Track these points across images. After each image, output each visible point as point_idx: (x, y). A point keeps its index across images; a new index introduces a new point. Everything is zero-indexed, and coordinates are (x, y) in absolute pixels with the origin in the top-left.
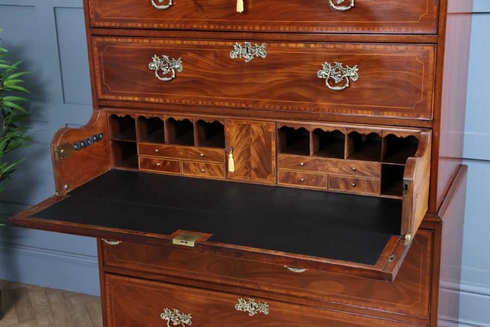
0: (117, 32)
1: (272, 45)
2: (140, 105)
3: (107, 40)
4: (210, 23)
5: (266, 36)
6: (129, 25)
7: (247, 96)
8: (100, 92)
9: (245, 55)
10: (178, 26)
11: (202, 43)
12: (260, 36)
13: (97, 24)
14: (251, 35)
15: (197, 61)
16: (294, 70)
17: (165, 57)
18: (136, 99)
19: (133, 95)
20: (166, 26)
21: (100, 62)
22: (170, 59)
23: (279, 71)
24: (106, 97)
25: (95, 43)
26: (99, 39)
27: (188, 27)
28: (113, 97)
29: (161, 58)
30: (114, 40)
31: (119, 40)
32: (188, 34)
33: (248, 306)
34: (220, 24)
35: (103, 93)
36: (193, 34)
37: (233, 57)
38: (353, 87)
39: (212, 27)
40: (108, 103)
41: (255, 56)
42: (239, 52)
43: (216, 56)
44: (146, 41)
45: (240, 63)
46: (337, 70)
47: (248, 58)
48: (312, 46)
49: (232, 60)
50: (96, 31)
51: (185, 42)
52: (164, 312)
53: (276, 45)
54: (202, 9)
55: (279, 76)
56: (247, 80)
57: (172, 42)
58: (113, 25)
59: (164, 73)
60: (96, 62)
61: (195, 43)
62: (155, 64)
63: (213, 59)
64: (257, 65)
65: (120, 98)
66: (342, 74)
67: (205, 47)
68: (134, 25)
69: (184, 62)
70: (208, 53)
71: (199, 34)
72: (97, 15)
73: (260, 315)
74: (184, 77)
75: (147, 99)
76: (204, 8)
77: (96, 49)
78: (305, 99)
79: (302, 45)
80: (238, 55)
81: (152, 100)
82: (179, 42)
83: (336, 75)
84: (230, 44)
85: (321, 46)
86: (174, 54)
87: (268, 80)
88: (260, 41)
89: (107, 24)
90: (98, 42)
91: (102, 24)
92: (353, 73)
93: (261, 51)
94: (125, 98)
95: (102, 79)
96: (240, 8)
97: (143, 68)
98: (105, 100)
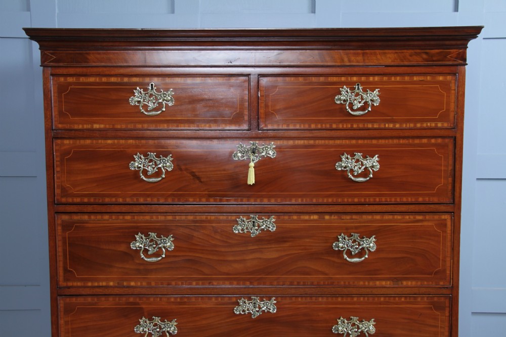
0: (90, 209)
1: (282, 217)
2: (116, 291)
3: (76, 218)
4: (210, 196)
5: (275, 209)
6: (107, 200)
8: (61, 278)
9: (251, 229)
10: (170, 201)
12: (268, 209)
13: (64, 200)
14: (258, 208)
15: (192, 237)
16: (308, 243)
17: (153, 235)
18: (111, 284)
19: (108, 280)
20: (155, 200)
21: (64, 243)
22: (159, 236)
23: (291, 244)
24: (70, 284)
25: (60, 222)
26: (65, 217)
28: (79, 284)
29: (147, 235)
30: (86, 217)
31: (93, 217)
32: (182, 208)
34: (222, 197)
35: (66, 279)
37: (236, 232)
38: (372, 258)
40: (72, 291)
41: (262, 230)
42: (245, 226)
43: (215, 231)
44: (128, 217)
45: (244, 239)
46: (354, 241)
47: (255, 232)
48: (327, 217)
49: (236, 235)
50: (61, 208)
51: (178, 218)
53: (286, 217)
54: (201, 182)
55: (291, 251)
56: (252, 256)
57: (161, 218)
58: (86, 200)
59: (149, 253)
60: (59, 244)
61: (191, 218)
62: (139, 243)
63: (213, 234)
64: (265, 239)
65: (90, 284)
66: (359, 245)
67: (202, 221)
68: (114, 200)
69: (176, 239)
70: (206, 228)
71: (195, 208)
72: (64, 190)
74: (175, 257)
75: (125, 284)
76: (202, 180)
77: (59, 229)
78: (318, 272)
79: (315, 217)
80: (243, 230)
81: (133, 284)
82: (170, 218)
83: (353, 246)
84: (233, 217)
85: (336, 217)
86: (163, 231)
87: (277, 255)
88: (269, 214)
89: (78, 200)
90: (63, 221)
91: (70, 200)
92: (371, 244)
93: (270, 224)
94: (96, 284)
95: (65, 263)
96: (251, 180)
97: (122, 248)
98: (69, 288)
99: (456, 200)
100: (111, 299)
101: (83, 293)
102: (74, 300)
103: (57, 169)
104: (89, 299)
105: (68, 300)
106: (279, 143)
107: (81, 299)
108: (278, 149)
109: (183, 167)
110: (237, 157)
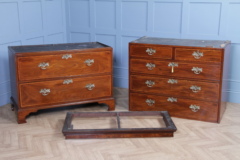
0: (137, 74)
1: (179, 80)
2: (142, 92)
3: (135, 76)
4: (163, 74)
5: (177, 78)
6: (141, 72)
7: (172, 92)
8: (131, 88)
9: (172, 82)
10: (154, 74)
11: (160, 78)
12: (176, 78)
13: (132, 72)
14: (173, 77)
15: (158, 82)
16: (185, 86)
18: (141, 91)
19: (140, 90)
20: (151, 74)
21: (132, 81)
22: (152, 82)
23: (181, 86)
24: (133, 90)
25: (131, 76)
26: (132, 75)
27: (157, 74)
28: (135, 90)
29: (149, 81)
30: (136, 76)
31: (138, 76)
32: (157, 76)
34: (166, 74)
35: (132, 89)
36: (158, 76)
38: (199, 91)
39: (163, 75)
40: (133, 91)
41: (174, 83)
42: (170, 81)
43: (164, 81)
44: (145, 77)
45: (170, 84)
46: (195, 87)
48: (189, 81)
49: (168, 83)
50: (132, 73)
51: (156, 78)
54: (161, 70)
55: (180, 88)
56: (172, 88)
57: (152, 77)
58: (136, 72)
59: (149, 85)
60: (131, 81)
61: (158, 78)
62: (147, 82)
63: (163, 82)
64: (174, 85)
65: (137, 90)
66: (197, 88)
68: (142, 73)
69: (155, 82)
70: (162, 81)
71: (160, 76)
72: (132, 69)
74: (155, 86)
75: (144, 91)
77: (131, 78)
78: (187, 94)
79: (187, 81)
80: (170, 82)
81: (146, 91)
82: (154, 78)
84: (168, 79)
85: (191, 81)
86: (153, 80)
87: (178, 88)
88: (176, 79)
89: (135, 72)
90: (132, 76)
91: (133, 72)
92: (199, 89)
93: (176, 81)
94: (138, 90)
95: (132, 85)
96: (173, 72)
97: (144, 83)
98: (132, 90)
99: (221, 80)
100: (141, 94)
101: (135, 92)
102: (133, 93)
103: (131, 65)
104: (137, 94)
105: (132, 93)
106: (179, 63)
107: (135, 94)
108: (179, 65)
109: (157, 67)
110: (169, 65)
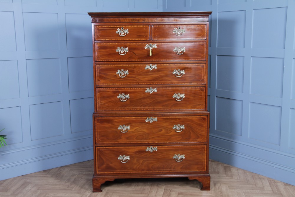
1: (158, 65)
2: (112, 86)
3: (101, 65)
4: (139, 59)
6: (110, 60)
7: (149, 81)
8: (97, 83)
10: (127, 60)
12: (155, 62)
13: (98, 60)
14: (152, 62)
15: (133, 71)
17: (123, 70)
18: (111, 84)
20: (123, 60)
21: (98, 73)
23: (161, 72)
24: (100, 84)
25: (96, 66)
26: (98, 65)
27: (131, 60)
28: (102, 84)
29: (121, 70)
30: (104, 65)
31: (106, 65)
32: (131, 62)
33: (150, 149)
34: (141, 59)
36: (133, 62)
37: (146, 69)
38: (183, 76)
39: (139, 60)
40: (100, 86)
41: (153, 68)
42: (148, 67)
43: (140, 69)
44: (116, 65)
45: (148, 71)
46: (179, 71)
47: (151, 69)
48: (171, 65)
50: (97, 63)
51: (130, 65)
52: (119, 157)
53: (160, 65)
55: (161, 74)
57: (125, 65)
58: (104, 60)
59: (122, 75)
60: (96, 73)
61: (133, 65)
62: (119, 72)
64: (154, 71)
65: (105, 84)
66: (180, 73)
67: (136, 66)
68: (112, 60)
69: (129, 71)
70: (137, 68)
73: (154, 152)
74: (129, 76)
75: (115, 84)
76: (136, 55)
77: (96, 69)
78: (168, 80)
79: (168, 65)
81: (117, 84)
82: (127, 65)
83: (178, 73)
84: (145, 65)
85: (174, 65)
86: (125, 69)
87: (157, 75)
88: (155, 64)
89: (102, 60)
92: (183, 72)
93: (155, 67)
94: (107, 84)
95: (98, 78)
96: (151, 55)
97: (114, 74)
99: (207, 60)
100: (111, 88)
101: (103, 87)
102: (100, 89)
104: (105, 89)
105: (99, 89)
106: (158, 44)
107: (102, 89)
108: (157, 46)
109: (131, 51)
110: (146, 48)
